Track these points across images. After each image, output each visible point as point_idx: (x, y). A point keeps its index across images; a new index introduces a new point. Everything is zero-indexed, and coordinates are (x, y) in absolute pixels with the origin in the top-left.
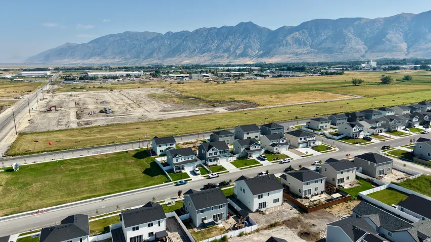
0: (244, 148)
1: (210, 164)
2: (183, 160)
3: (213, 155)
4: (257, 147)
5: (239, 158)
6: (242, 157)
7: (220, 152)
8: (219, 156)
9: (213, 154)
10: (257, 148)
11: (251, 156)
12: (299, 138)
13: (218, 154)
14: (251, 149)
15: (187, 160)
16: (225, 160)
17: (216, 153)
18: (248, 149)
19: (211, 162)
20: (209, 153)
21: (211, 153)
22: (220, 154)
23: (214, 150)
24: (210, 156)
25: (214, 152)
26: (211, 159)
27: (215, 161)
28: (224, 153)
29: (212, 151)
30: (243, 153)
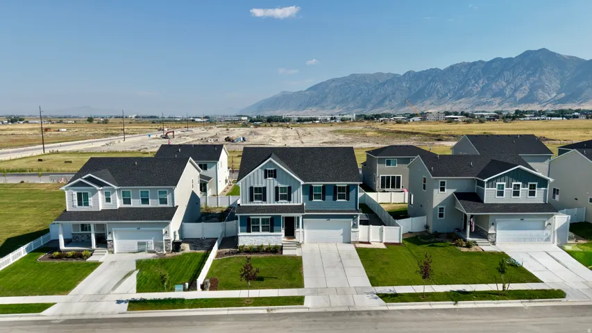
0: (449, 192)
1: (246, 239)
2: (118, 203)
3: (270, 202)
4: (524, 191)
5: (414, 239)
6: (437, 235)
7: (309, 191)
8: (300, 209)
9: (270, 194)
10: (524, 197)
11: (481, 233)
13: (298, 198)
14: (490, 195)
15: (136, 203)
16: (338, 234)
17: (282, 195)
18: (474, 197)
19: (252, 233)
20: (248, 187)
21: (256, 186)
22: (311, 199)
23: (275, 177)
24: (251, 200)
25: (277, 188)
26: (253, 216)
27: (272, 231)
28: (329, 198)
29: (264, 180)
30: (441, 215)
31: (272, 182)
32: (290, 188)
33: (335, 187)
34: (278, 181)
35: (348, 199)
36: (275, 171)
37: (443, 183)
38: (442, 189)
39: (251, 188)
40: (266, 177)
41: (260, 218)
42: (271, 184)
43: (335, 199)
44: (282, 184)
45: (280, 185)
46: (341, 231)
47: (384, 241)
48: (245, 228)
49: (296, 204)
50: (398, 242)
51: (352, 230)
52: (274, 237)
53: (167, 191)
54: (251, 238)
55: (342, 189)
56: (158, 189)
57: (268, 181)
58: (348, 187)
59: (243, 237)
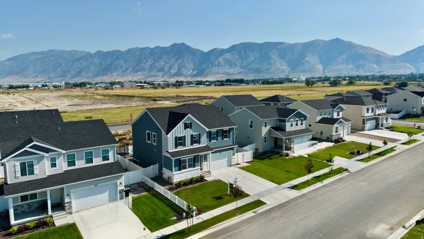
0: (268, 127)
1: (178, 176)
3: (188, 146)
4: (299, 122)
5: (258, 156)
6: (265, 153)
7: (210, 136)
8: (207, 148)
9: (188, 141)
11: (289, 148)
12: (365, 108)
13: (204, 141)
15: (80, 164)
16: (225, 161)
17: (195, 140)
18: (280, 128)
19: (183, 171)
20: (174, 137)
21: (179, 136)
22: (210, 141)
23: (191, 128)
24: (176, 147)
25: (192, 135)
26: (182, 158)
27: (194, 167)
28: (220, 138)
29: (184, 131)
30: (265, 141)
31: (189, 131)
32: (199, 134)
33: (222, 130)
34: (193, 130)
35: (229, 138)
36: (191, 123)
37: (266, 123)
38: (266, 126)
39: (176, 138)
40: (185, 128)
41: (187, 158)
42: (188, 133)
43: (222, 139)
44: (195, 132)
45: (194, 134)
46: (226, 159)
47: (245, 161)
48: (177, 168)
49: (203, 145)
50: (250, 160)
51: (233, 157)
52: (195, 171)
53: (109, 148)
54: (182, 175)
55: (226, 132)
56: (101, 148)
57: (187, 131)
58: (230, 129)
59: (177, 175)
